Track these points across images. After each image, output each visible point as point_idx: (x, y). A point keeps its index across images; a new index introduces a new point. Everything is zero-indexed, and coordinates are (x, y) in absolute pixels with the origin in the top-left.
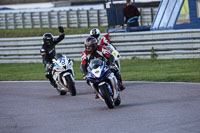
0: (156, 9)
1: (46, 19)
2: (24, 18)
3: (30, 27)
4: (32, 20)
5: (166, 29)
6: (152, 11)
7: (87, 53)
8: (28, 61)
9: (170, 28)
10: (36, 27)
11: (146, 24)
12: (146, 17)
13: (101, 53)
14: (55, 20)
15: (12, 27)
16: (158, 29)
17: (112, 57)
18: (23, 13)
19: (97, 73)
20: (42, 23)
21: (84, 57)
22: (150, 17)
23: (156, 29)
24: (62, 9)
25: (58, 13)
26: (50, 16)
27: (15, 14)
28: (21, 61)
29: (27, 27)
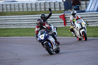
0: (88, 2)
1: (34, 6)
2: (23, 6)
3: (26, 10)
4: (27, 7)
5: (93, 11)
6: (86, 3)
7: (38, 27)
8: (25, 27)
9: (95, 11)
10: (29, 10)
11: (83, 9)
12: (83, 6)
13: (45, 27)
14: (38, 7)
15: (17, 10)
16: (89, 12)
17: (51, 28)
18: (23, 4)
19: (42, 37)
20: (32, 9)
21: (37, 29)
22: (85, 6)
23: (88, 12)
24: (42, 2)
25: (40, 4)
26: (36, 5)
27: (19, 4)
28: (22, 27)
29: (25, 10)
